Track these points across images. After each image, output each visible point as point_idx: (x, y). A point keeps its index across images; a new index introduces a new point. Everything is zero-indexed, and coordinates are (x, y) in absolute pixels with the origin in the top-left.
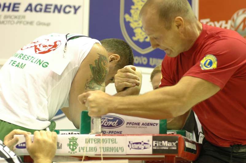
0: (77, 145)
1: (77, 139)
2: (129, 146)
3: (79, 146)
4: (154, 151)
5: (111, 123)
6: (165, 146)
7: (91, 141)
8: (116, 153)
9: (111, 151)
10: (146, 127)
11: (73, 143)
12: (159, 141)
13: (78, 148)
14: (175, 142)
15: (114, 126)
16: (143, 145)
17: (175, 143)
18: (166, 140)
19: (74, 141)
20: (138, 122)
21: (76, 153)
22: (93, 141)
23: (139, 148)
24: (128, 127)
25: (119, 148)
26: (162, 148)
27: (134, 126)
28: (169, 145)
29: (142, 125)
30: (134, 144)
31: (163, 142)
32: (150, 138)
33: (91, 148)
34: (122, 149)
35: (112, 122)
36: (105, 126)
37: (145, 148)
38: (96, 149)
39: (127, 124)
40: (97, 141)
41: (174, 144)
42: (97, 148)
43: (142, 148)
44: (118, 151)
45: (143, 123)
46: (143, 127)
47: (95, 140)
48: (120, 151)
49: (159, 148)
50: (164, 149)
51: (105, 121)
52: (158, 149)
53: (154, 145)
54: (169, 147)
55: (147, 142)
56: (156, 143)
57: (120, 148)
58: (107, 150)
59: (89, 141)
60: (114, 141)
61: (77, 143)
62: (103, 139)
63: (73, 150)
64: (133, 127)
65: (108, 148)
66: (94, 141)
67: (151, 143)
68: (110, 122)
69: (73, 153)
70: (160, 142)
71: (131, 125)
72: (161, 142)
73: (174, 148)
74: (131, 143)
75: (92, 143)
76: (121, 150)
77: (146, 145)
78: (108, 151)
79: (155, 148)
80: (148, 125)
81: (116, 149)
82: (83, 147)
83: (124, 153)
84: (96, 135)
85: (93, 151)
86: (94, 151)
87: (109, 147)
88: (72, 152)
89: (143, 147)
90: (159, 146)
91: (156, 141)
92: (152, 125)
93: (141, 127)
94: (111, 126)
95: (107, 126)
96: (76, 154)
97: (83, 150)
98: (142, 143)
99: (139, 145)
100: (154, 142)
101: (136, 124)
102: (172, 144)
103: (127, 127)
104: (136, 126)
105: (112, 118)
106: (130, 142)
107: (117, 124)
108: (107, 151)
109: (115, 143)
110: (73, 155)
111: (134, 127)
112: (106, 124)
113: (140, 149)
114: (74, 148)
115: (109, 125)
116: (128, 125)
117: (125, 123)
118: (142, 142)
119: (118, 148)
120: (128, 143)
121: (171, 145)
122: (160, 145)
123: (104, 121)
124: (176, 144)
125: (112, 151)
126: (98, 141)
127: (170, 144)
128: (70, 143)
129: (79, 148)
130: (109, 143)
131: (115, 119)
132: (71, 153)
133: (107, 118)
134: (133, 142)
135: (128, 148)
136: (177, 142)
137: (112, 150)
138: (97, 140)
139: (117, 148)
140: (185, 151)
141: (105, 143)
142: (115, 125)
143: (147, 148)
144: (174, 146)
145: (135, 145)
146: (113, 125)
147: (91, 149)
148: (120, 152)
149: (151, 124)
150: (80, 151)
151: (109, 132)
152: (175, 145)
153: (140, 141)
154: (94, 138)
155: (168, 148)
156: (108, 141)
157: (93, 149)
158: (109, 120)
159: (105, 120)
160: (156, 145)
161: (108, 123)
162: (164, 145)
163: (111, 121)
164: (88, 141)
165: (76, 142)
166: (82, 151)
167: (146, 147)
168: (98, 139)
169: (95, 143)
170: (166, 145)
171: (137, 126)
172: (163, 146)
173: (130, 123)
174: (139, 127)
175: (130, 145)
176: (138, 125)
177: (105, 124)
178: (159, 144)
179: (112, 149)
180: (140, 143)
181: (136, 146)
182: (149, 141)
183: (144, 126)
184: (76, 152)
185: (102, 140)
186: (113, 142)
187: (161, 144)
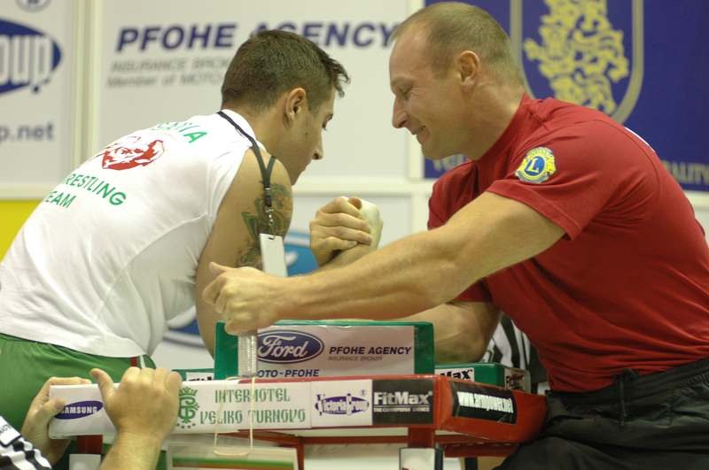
0: (197, 407)
1: (196, 391)
2: (317, 406)
3: (200, 410)
4: (376, 417)
5: (289, 349)
6: (403, 404)
7: (227, 397)
8: (288, 425)
9: (276, 420)
10: (381, 358)
11: (187, 402)
12: (388, 392)
13: (198, 413)
14: (425, 393)
15: (299, 358)
16: (350, 403)
17: (427, 396)
18: (405, 391)
19: (188, 398)
20: (359, 347)
21: (193, 428)
22: (233, 397)
23: (340, 412)
24: (335, 358)
25: (293, 412)
26: (396, 410)
27: (349, 355)
28: (411, 403)
29: (370, 352)
30: (328, 400)
31: (398, 394)
32: (367, 385)
33: (229, 412)
34: (300, 414)
35: (292, 348)
36: (274, 358)
37: (354, 411)
38: (241, 415)
39: (331, 351)
40: (242, 397)
41: (424, 398)
42: (243, 413)
43: (349, 412)
44: (291, 421)
45: (372, 348)
46: (372, 359)
47: (238, 393)
48: (296, 420)
49: (387, 410)
50: (399, 413)
51: (275, 347)
52: (387, 413)
53: (376, 402)
54: (412, 406)
55: (358, 397)
56: (380, 398)
57: (296, 411)
58: (266, 417)
59: (224, 397)
60: (282, 396)
61: (197, 401)
62: (256, 391)
63: (187, 419)
64: (346, 359)
65: (268, 413)
66: (236, 396)
67: (368, 397)
68: (287, 347)
69: (186, 428)
70: (390, 395)
71: (341, 353)
72: (394, 394)
73: (423, 410)
74: (322, 398)
75: (230, 401)
76: (299, 417)
77: (358, 402)
78: (268, 420)
79: (379, 410)
80: (384, 353)
81: (287, 414)
82: (209, 411)
83: (306, 424)
84: (241, 382)
85: (233, 422)
86: (235, 421)
87: (272, 409)
88: (185, 425)
89: (350, 408)
90: (388, 405)
91: (380, 393)
92: (395, 353)
93: (366, 358)
94: (290, 357)
95: (281, 358)
96: (194, 430)
97: (210, 418)
98: (349, 399)
99: (339, 404)
100: (376, 394)
101: (353, 350)
102: (420, 400)
103: (331, 358)
104: (354, 355)
105: (294, 338)
106: (319, 396)
107: (306, 352)
108: (266, 421)
109: (285, 400)
110: (187, 430)
111: (350, 359)
112: (278, 352)
113: (344, 413)
114: (190, 414)
115: (285, 355)
116: (334, 354)
117: (327, 349)
118: (349, 395)
119: (291, 411)
120: (316, 398)
121: (416, 402)
122: (390, 402)
123: (272, 345)
124: (429, 399)
125: (279, 421)
126: (245, 397)
127: (413, 400)
128: (180, 403)
129: (202, 413)
130: (271, 400)
131: (300, 340)
132: (183, 427)
133: (279, 337)
134: (327, 397)
135: (317, 412)
136: (430, 393)
137: (278, 417)
138: (242, 394)
139: (288, 412)
140: (457, 417)
141: (262, 401)
142: (300, 355)
143: (359, 411)
144: (423, 404)
145: (331, 402)
146: (295, 355)
147: (229, 416)
148: (296, 423)
149: (392, 349)
150: (202, 423)
151: (284, 372)
152: (426, 402)
153: (343, 394)
154: (235, 389)
155: (408, 410)
156: (268, 396)
157: (234, 416)
158: (284, 343)
159: (274, 344)
160: (381, 402)
161: (282, 350)
162: (400, 403)
163: (290, 345)
164: (221, 396)
165: (193, 399)
166: (207, 421)
167: (357, 409)
168: (244, 391)
169: (238, 402)
170: (406, 403)
171: (358, 355)
172: (398, 404)
173: (339, 349)
174: (363, 359)
175: (320, 403)
176: (360, 353)
177: (274, 354)
178: (387, 399)
179: (278, 415)
180: (344, 399)
181: (334, 406)
182: (363, 392)
183: (375, 355)
184: (194, 425)
185: (253, 393)
186: (280, 396)
187: (393, 399)
